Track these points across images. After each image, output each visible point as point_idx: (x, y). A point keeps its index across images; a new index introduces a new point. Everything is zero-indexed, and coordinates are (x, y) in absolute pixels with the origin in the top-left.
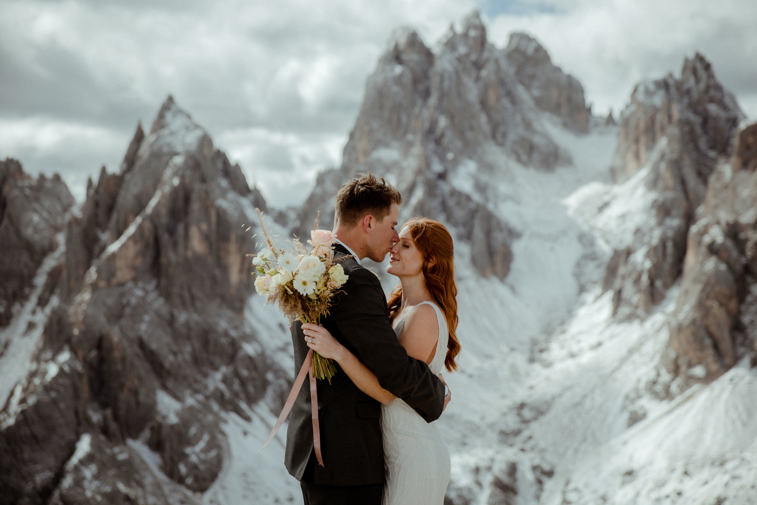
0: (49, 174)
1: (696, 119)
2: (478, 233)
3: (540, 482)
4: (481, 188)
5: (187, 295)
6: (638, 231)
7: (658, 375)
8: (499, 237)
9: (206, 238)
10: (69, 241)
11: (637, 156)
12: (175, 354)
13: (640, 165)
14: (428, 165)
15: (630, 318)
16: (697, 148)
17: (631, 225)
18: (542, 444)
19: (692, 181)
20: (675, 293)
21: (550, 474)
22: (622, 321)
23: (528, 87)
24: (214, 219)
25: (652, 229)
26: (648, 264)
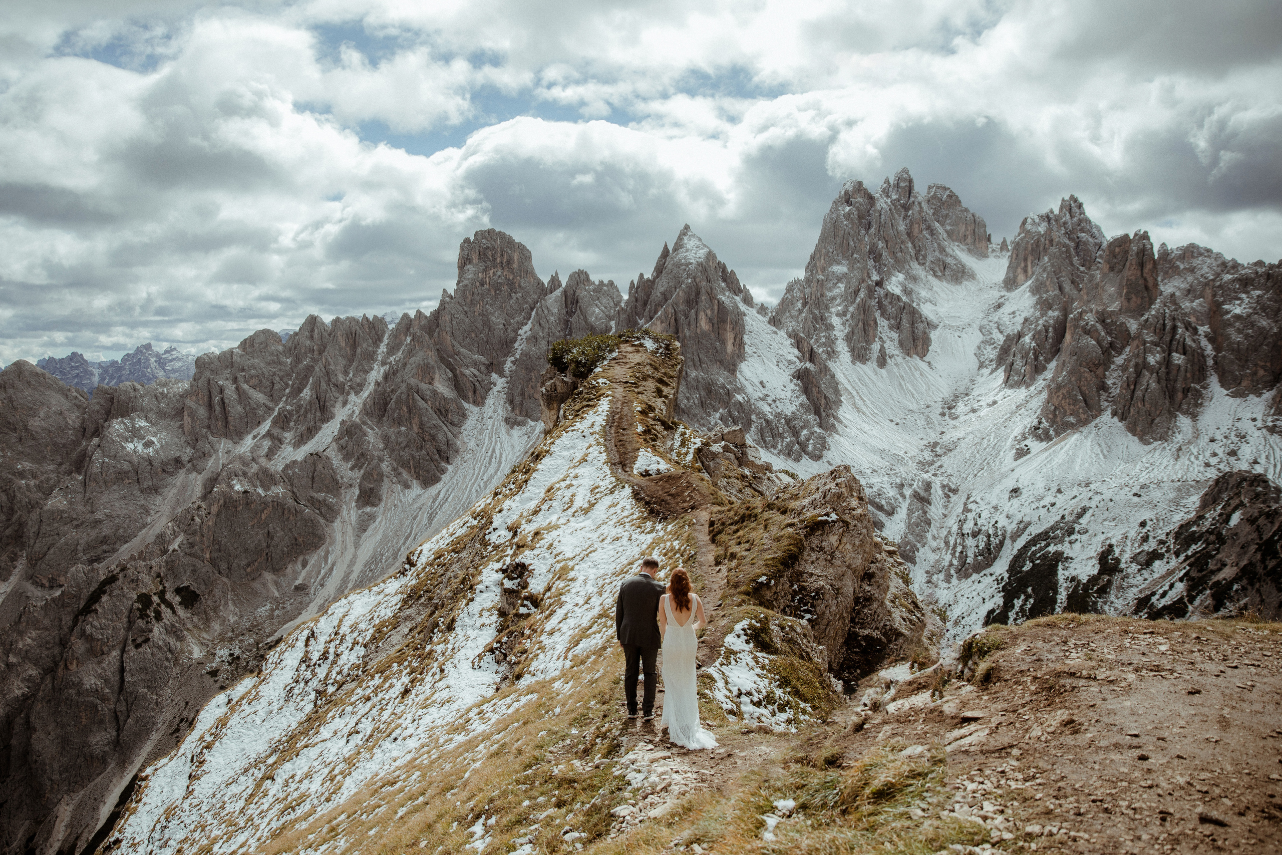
0: (606, 282)
1: (1072, 244)
2: (905, 323)
3: (949, 497)
4: (908, 292)
5: (697, 359)
6: (1026, 320)
7: (1040, 423)
8: (921, 326)
9: (710, 320)
10: (617, 324)
11: (1025, 271)
12: (688, 399)
13: (1027, 278)
14: (869, 277)
15: (1018, 385)
16: (1072, 264)
17: (1020, 320)
18: (949, 471)
19: (1067, 287)
20: (1053, 365)
21: (955, 491)
22: (1012, 387)
23: (942, 225)
24: (716, 307)
25: (1037, 319)
26: (1034, 344)
